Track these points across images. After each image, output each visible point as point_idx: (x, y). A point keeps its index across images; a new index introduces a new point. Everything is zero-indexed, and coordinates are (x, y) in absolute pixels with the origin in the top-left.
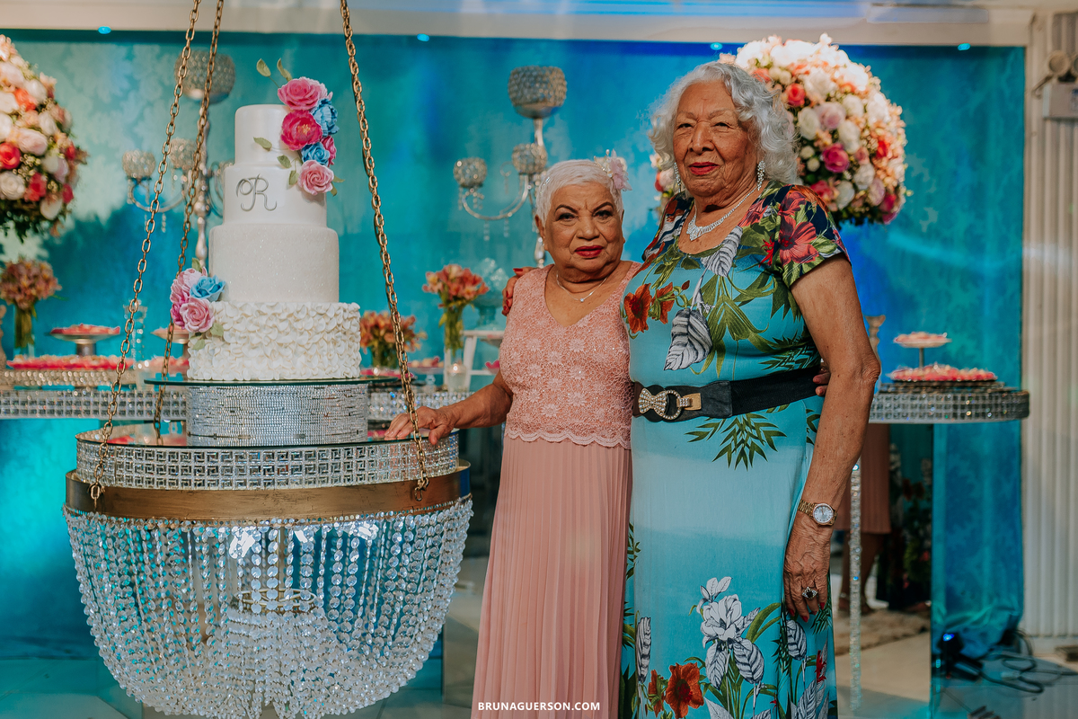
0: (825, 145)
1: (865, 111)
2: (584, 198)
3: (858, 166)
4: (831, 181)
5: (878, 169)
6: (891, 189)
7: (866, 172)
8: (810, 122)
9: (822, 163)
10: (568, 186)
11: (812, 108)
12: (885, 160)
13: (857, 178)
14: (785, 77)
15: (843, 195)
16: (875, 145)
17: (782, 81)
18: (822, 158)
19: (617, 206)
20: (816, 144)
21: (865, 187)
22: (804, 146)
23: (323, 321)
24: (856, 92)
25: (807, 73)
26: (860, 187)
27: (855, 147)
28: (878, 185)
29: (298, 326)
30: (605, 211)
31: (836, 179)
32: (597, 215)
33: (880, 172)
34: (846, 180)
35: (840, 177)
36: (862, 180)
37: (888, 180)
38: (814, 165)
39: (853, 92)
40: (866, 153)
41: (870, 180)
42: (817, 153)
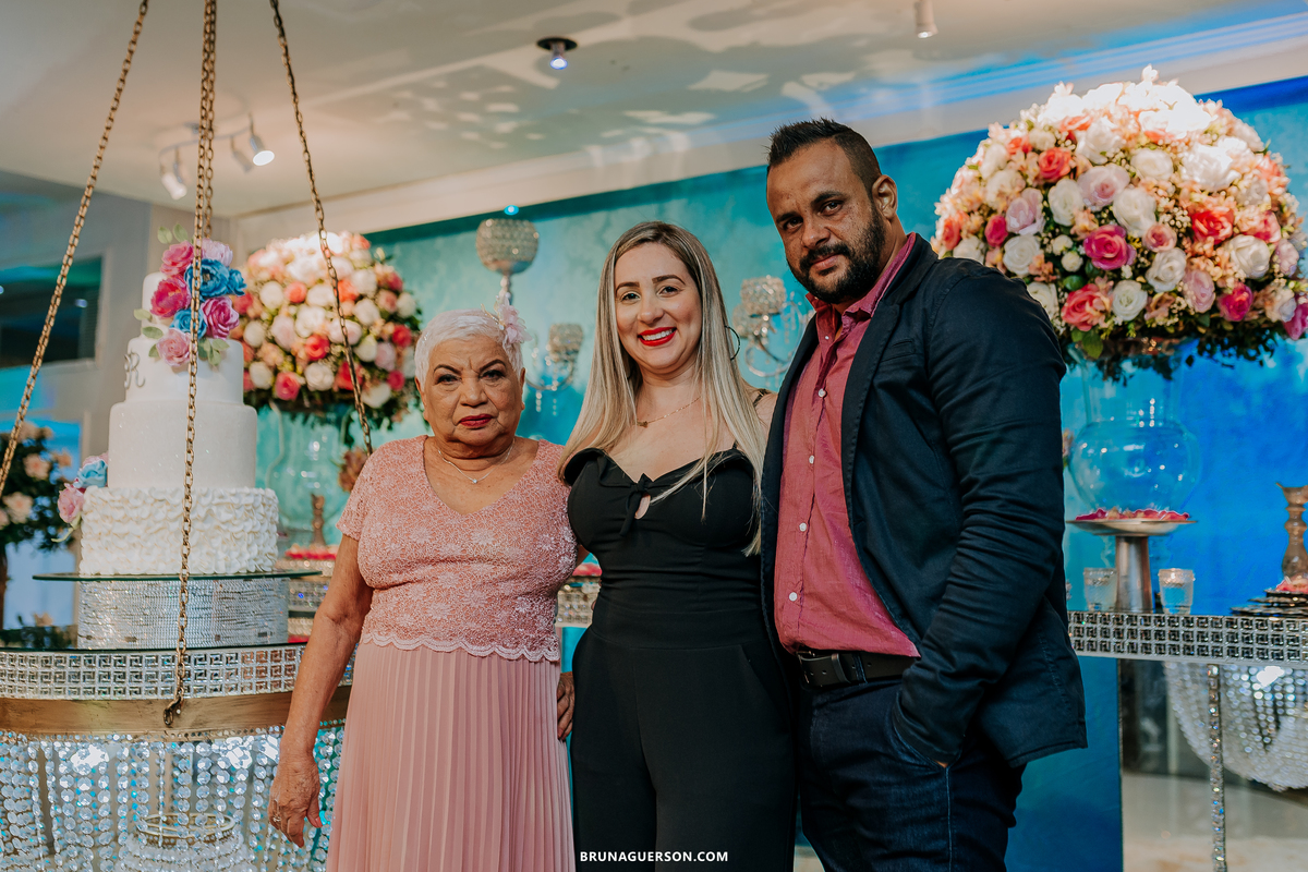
0: (1086, 230)
1: (1176, 169)
2: (468, 356)
3: (1150, 256)
4: (1101, 283)
5: (1196, 255)
6: (1231, 284)
7: (1170, 265)
8: (1069, 201)
9: (1086, 258)
10: (448, 340)
11: (1075, 178)
12: (1211, 239)
13: (1152, 273)
14: (1044, 140)
15: (1125, 302)
16: (1184, 220)
17: (1039, 147)
18: (1082, 250)
19: (513, 364)
20: (1072, 232)
21: (1170, 287)
22: (1055, 236)
23: (165, 508)
24: (1160, 143)
25: (1084, 127)
26: (1157, 286)
27: (1144, 227)
28: (1198, 281)
29: (134, 513)
30: (495, 371)
31: (1109, 280)
32: (485, 375)
33: (1196, 260)
34: (1125, 279)
35: (1117, 277)
36: (1161, 276)
37: (1218, 272)
38: (1071, 262)
39: (1155, 142)
40: (1171, 235)
41: (1179, 275)
42: (1078, 244)
